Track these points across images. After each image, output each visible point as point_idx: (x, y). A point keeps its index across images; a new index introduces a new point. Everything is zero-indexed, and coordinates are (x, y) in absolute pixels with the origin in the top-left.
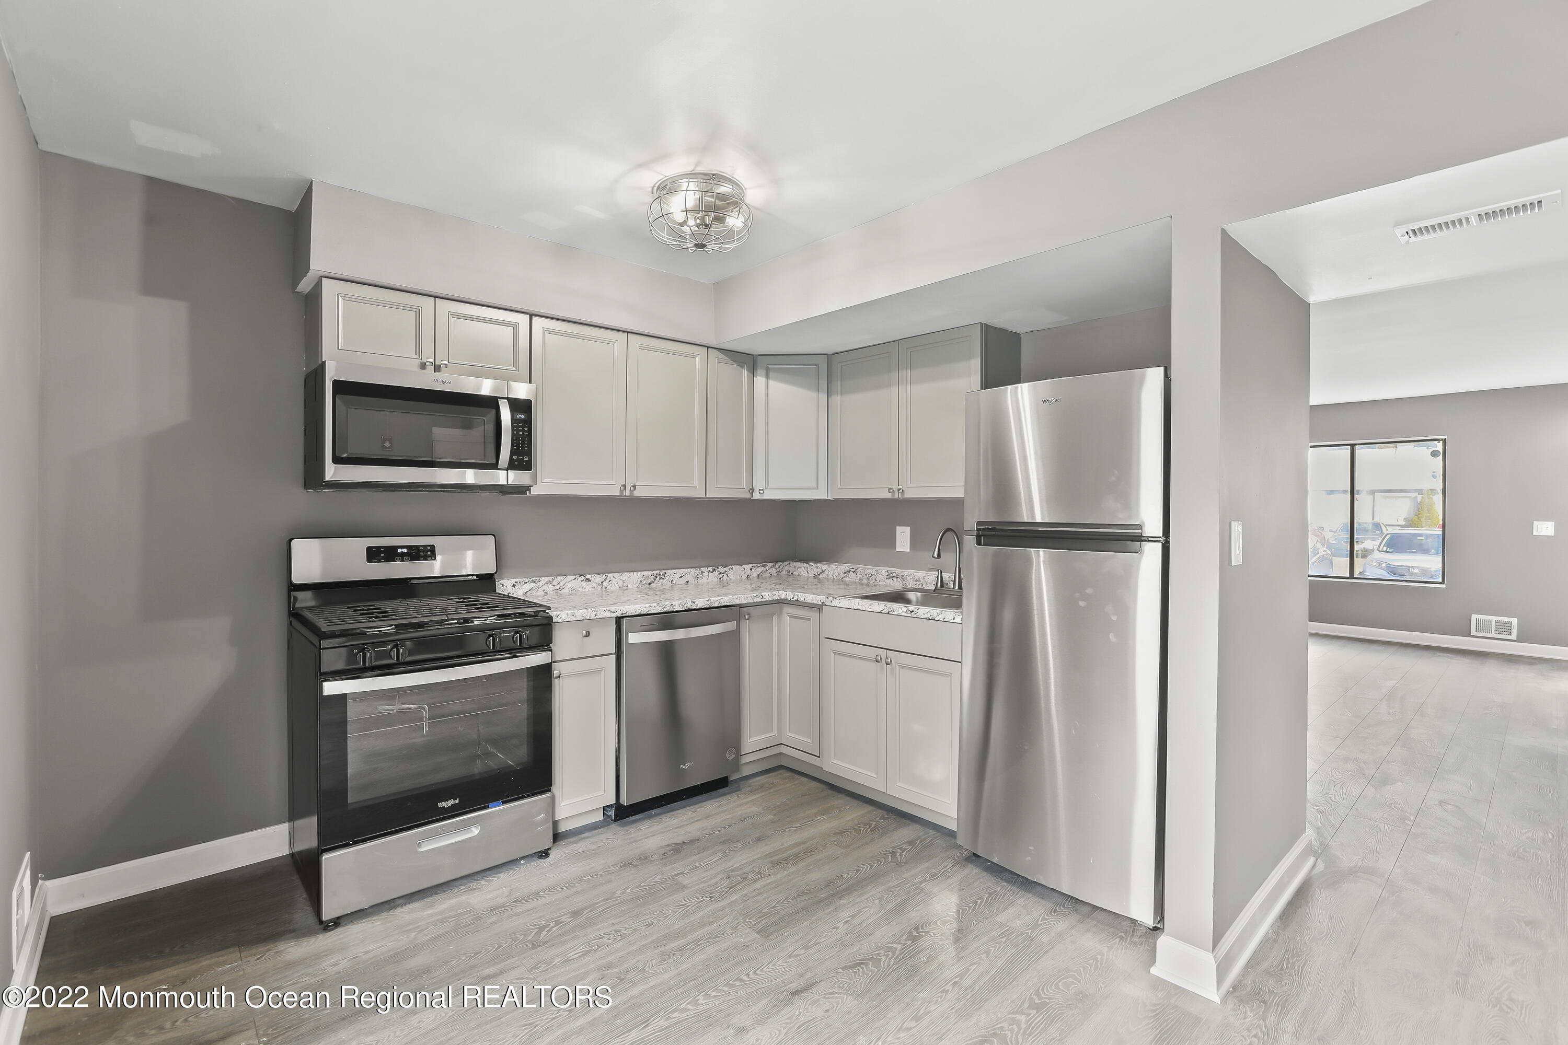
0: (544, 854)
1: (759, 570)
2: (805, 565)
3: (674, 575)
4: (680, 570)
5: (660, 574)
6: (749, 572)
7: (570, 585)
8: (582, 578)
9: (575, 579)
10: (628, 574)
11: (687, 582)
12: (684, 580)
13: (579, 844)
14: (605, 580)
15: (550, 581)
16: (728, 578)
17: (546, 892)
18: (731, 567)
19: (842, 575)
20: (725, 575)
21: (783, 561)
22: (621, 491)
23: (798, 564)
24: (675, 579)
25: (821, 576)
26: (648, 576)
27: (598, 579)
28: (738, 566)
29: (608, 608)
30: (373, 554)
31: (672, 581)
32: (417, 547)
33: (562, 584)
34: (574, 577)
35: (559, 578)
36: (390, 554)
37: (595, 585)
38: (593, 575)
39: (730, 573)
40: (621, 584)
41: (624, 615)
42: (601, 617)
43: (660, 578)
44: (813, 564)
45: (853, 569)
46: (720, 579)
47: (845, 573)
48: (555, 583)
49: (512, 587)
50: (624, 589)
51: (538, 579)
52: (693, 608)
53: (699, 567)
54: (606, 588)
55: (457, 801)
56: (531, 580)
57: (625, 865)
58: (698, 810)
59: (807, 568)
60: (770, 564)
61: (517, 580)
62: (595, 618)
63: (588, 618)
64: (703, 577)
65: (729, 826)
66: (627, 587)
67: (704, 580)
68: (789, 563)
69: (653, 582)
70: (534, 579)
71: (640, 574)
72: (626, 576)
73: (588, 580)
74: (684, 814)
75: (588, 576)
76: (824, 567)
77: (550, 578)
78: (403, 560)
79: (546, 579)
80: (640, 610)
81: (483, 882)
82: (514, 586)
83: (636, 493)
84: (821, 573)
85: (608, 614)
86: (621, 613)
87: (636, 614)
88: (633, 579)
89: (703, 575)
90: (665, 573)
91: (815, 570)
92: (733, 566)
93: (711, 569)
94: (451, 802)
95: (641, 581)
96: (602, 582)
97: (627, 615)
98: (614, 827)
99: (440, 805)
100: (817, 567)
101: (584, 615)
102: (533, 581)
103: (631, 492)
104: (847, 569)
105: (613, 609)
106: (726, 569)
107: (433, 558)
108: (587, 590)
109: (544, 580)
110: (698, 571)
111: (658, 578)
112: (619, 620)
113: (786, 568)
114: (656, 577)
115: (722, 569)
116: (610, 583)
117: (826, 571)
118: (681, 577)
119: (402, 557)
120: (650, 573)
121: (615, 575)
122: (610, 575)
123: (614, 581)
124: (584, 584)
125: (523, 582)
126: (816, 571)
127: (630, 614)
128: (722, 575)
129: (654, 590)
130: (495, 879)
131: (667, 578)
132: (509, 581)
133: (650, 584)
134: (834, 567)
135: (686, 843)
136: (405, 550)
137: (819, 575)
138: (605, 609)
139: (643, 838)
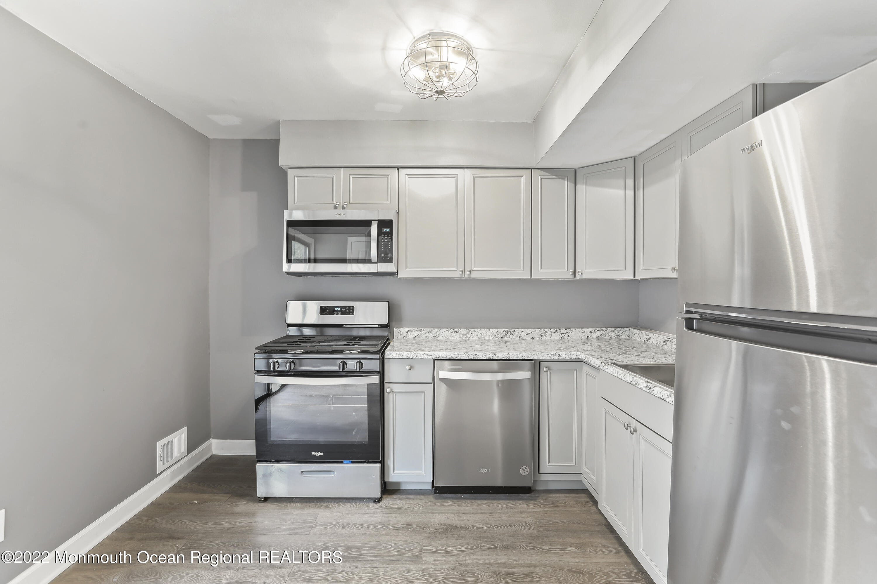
0: (378, 501)
1: (599, 333)
2: (638, 331)
3: (522, 332)
4: (527, 329)
5: (510, 331)
6: (589, 334)
7: (444, 334)
8: (452, 330)
9: (447, 330)
10: (486, 330)
11: (533, 338)
12: (530, 336)
13: (401, 501)
14: (468, 333)
15: (430, 331)
16: (569, 338)
17: (353, 526)
18: (572, 329)
19: (662, 343)
20: (566, 336)
21: (623, 328)
22: (461, 275)
23: (635, 331)
24: (523, 335)
25: (648, 342)
26: (500, 332)
27: (463, 331)
28: (578, 329)
29: (426, 353)
30: (323, 311)
31: (520, 337)
32: (345, 307)
33: (438, 333)
34: (447, 329)
35: (436, 330)
36: (331, 311)
37: (461, 335)
38: (460, 329)
39: (571, 334)
40: (480, 336)
41: (437, 358)
42: (420, 358)
43: (511, 334)
44: (644, 332)
45: (669, 338)
46: (562, 338)
47: (664, 342)
48: (433, 332)
49: (406, 333)
50: (482, 340)
51: (422, 329)
52: (494, 358)
53: (544, 328)
54: (469, 338)
55: (322, 454)
56: (419, 329)
57: (408, 527)
58: (491, 505)
59: (640, 335)
60: (609, 330)
61: (409, 329)
62: (416, 358)
63: (411, 357)
64: (547, 336)
65: (498, 526)
66: (485, 338)
67: (547, 338)
68: (629, 330)
69: (504, 336)
70: (420, 329)
71: (494, 330)
72: (483, 331)
73: (456, 332)
74: (479, 505)
75: (456, 330)
76: (651, 335)
77: (430, 329)
78: (337, 314)
79: (428, 330)
80: (450, 356)
81: (336, 505)
82: (407, 332)
83: (473, 276)
84: (648, 339)
85: (426, 357)
86: (435, 356)
87: (447, 358)
88: (490, 333)
89: (546, 334)
90: (515, 331)
91: (645, 336)
92: (574, 329)
93: (553, 330)
94: (319, 454)
95: (495, 335)
96: (466, 334)
97: (440, 358)
98: (431, 498)
99: (313, 454)
100: (646, 335)
101: (408, 356)
102: (419, 331)
103: (469, 275)
104: (666, 338)
105: (429, 353)
106: (567, 331)
107: (353, 314)
108: (455, 338)
109: (426, 330)
110: (542, 331)
111: (509, 334)
112: (434, 360)
113: (626, 333)
114: (507, 333)
115: (563, 331)
116: (472, 335)
117: (652, 339)
118: (528, 334)
119: (337, 312)
120: (502, 330)
121: (476, 330)
122: (472, 330)
123: (475, 334)
124: (453, 334)
125: (413, 331)
126: (645, 338)
127: (442, 358)
128: (563, 335)
129: (506, 343)
130: (343, 505)
131: (516, 334)
132: (404, 330)
133: (502, 337)
134: (657, 335)
135: (457, 527)
136: (339, 309)
137: (647, 341)
138: (423, 353)
139: (436, 513)
